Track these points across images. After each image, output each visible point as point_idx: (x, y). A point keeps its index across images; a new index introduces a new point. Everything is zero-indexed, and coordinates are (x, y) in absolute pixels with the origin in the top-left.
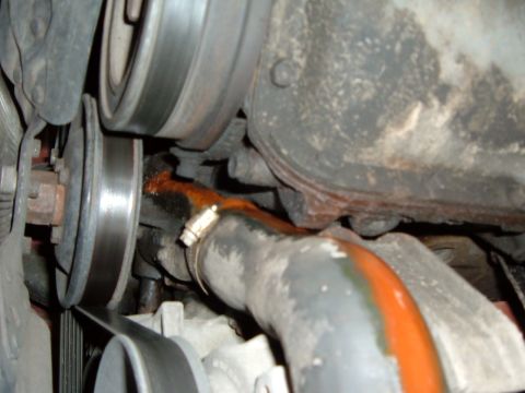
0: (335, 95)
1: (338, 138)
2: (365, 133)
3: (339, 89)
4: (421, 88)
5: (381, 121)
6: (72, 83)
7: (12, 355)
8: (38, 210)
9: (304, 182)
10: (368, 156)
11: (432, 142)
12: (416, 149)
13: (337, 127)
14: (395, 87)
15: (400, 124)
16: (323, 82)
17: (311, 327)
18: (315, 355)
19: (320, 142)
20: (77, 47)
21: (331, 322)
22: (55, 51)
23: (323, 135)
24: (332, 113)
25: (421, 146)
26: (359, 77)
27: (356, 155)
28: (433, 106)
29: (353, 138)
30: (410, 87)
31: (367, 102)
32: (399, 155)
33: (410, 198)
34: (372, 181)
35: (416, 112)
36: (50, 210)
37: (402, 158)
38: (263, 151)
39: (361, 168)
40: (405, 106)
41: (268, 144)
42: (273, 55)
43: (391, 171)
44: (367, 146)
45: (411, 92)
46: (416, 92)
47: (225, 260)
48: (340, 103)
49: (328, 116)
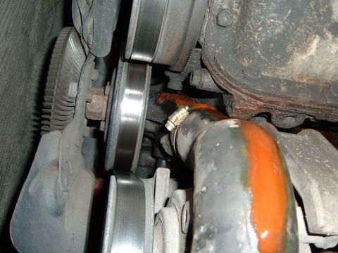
0: (256, 30)
1: (259, 59)
2: (278, 57)
3: (259, 27)
4: (318, 25)
5: (289, 48)
6: (107, 31)
7: (64, 189)
8: (93, 111)
9: (234, 87)
10: (282, 73)
11: (329, 64)
12: (317, 69)
13: (259, 52)
14: (298, 25)
15: (304, 51)
16: (249, 22)
17: (205, 168)
18: (204, 186)
19: (248, 62)
20: (109, 9)
21: (216, 164)
22: (97, 13)
23: (250, 58)
24: (255, 43)
25: (321, 67)
26: (272, 18)
27: (273, 72)
28: (327, 38)
29: (270, 60)
30: (310, 24)
31: (278, 35)
32: (306, 73)
33: (311, 102)
34: (283, 89)
35: (315, 42)
36: (100, 111)
37: (308, 76)
38: (210, 68)
39: (277, 81)
40: (307, 38)
41: (212, 63)
42: (218, 7)
43: (299, 83)
44: (280, 66)
45: (311, 28)
46: (314, 28)
47: (185, 138)
48: (259, 36)
49: (252, 45)
